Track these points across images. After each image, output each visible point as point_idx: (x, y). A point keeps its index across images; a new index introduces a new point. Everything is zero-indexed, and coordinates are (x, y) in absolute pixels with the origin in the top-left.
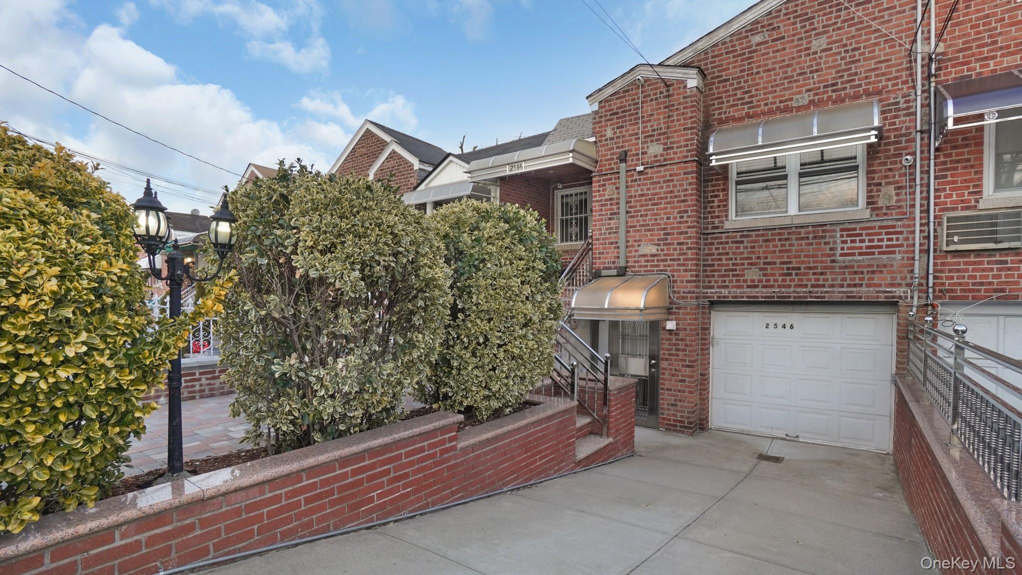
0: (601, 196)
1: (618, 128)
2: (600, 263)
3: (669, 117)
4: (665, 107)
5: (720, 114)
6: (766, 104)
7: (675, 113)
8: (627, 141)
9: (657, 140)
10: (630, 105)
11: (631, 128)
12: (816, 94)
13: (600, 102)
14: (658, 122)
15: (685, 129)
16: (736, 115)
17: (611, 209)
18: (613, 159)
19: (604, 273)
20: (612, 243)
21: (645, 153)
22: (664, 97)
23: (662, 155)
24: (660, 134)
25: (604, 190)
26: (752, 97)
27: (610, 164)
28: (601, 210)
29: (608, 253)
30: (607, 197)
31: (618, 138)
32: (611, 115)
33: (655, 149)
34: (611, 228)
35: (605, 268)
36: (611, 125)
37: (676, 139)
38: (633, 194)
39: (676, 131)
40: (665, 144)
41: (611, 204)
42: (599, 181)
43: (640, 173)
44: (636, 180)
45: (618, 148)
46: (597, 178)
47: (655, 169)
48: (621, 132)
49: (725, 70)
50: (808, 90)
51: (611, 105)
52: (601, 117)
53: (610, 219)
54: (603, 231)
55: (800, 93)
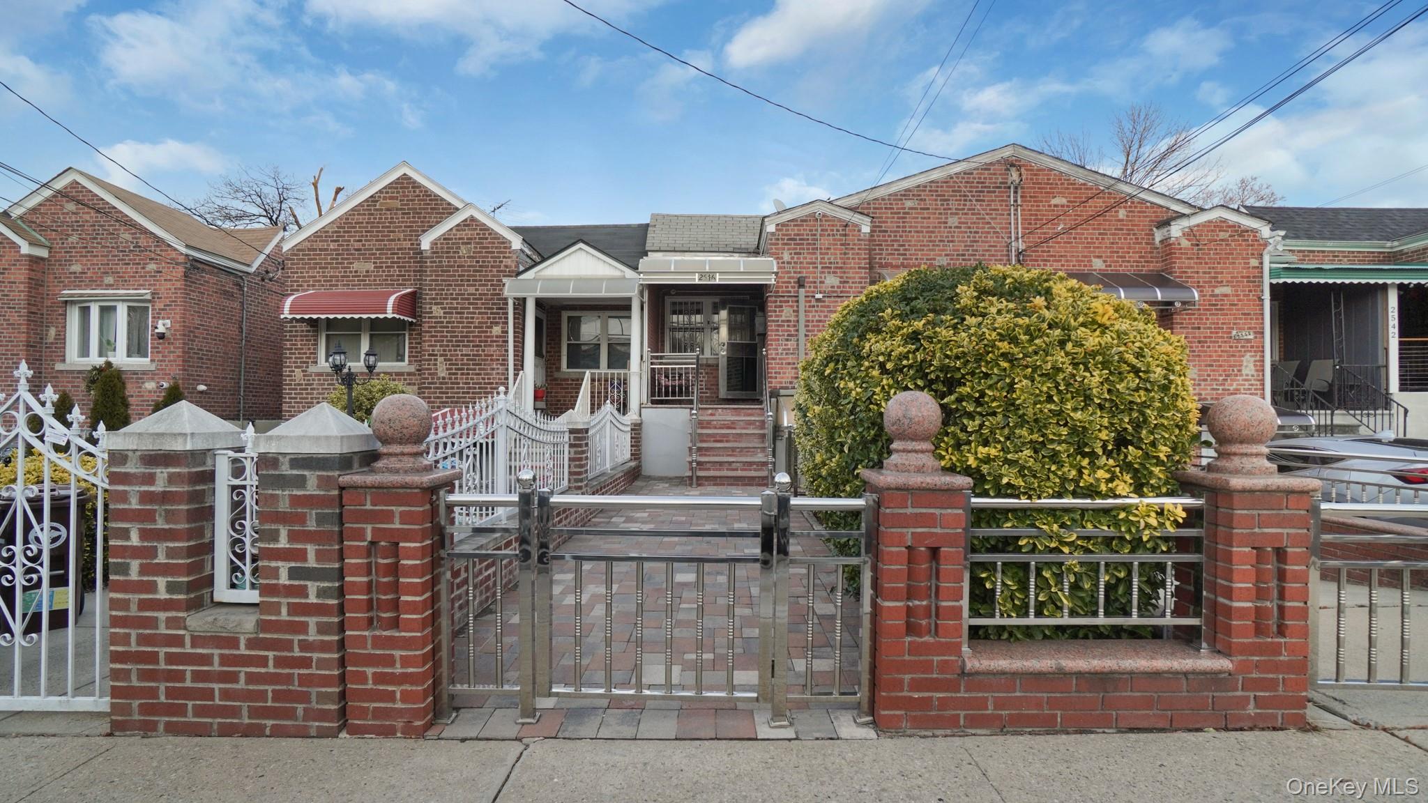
0: (776, 316)
1: (795, 254)
2: (776, 383)
3: (845, 254)
4: (842, 245)
5: (880, 259)
6: (917, 259)
7: (851, 252)
8: (804, 268)
9: (834, 273)
10: (808, 235)
11: (808, 256)
12: (951, 259)
13: (777, 225)
14: (834, 256)
15: (859, 268)
16: (894, 262)
17: (787, 331)
18: (790, 283)
19: (782, 392)
20: (789, 364)
21: (823, 282)
22: (841, 235)
23: (839, 287)
24: (837, 268)
25: (782, 311)
26: (906, 250)
27: (787, 287)
28: (777, 330)
29: (785, 373)
30: (783, 318)
31: (795, 263)
32: (788, 240)
33: (832, 281)
34: (789, 349)
35: (782, 388)
36: (789, 249)
37: (851, 275)
38: (810, 319)
39: (851, 268)
40: (841, 277)
41: (788, 326)
42: (776, 302)
43: (818, 300)
44: (814, 306)
45: (795, 272)
46: (774, 299)
47: (832, 299)
48: (798, 258)
49: (884, 222)
50: (946, 255)
51: (788, 230)
52: (778, 239)
53: (787, 340)
54: (780, 351)
55: (941, 255)
